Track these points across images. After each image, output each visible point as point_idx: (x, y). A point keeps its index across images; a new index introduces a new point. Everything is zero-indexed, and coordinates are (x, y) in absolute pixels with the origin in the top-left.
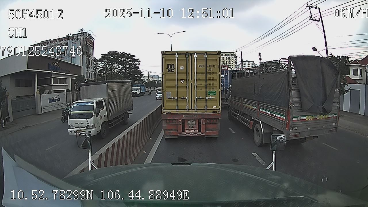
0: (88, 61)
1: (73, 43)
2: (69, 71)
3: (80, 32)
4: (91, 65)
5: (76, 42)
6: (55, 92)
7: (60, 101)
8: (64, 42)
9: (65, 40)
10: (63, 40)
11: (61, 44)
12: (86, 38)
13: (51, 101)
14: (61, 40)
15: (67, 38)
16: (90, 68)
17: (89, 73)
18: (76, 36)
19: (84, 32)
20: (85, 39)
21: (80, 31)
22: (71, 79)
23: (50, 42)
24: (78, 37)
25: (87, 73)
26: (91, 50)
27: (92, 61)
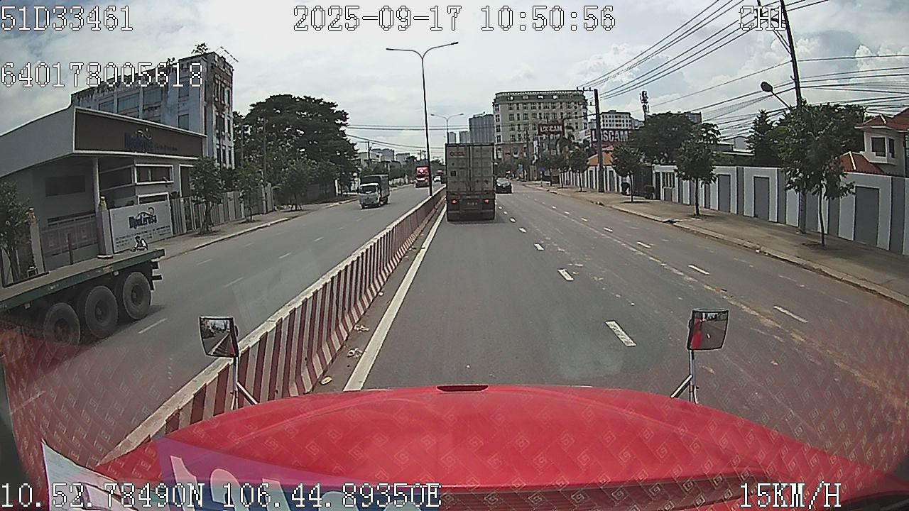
0: (220, 120)
1: (181, 81)
4: (227, 131)
6: (144, 200)
7: (155, 221)
12: (213, 66)
13: (134, 223)
16: (226, 138)
17: (224, 151)
18: (188, 63)
19: (207, 52)
20: (209, 69)
21: (197, 51)
22: (181, 167)
25: (218, 150)
26: (226, 94)
27: (229, 121)
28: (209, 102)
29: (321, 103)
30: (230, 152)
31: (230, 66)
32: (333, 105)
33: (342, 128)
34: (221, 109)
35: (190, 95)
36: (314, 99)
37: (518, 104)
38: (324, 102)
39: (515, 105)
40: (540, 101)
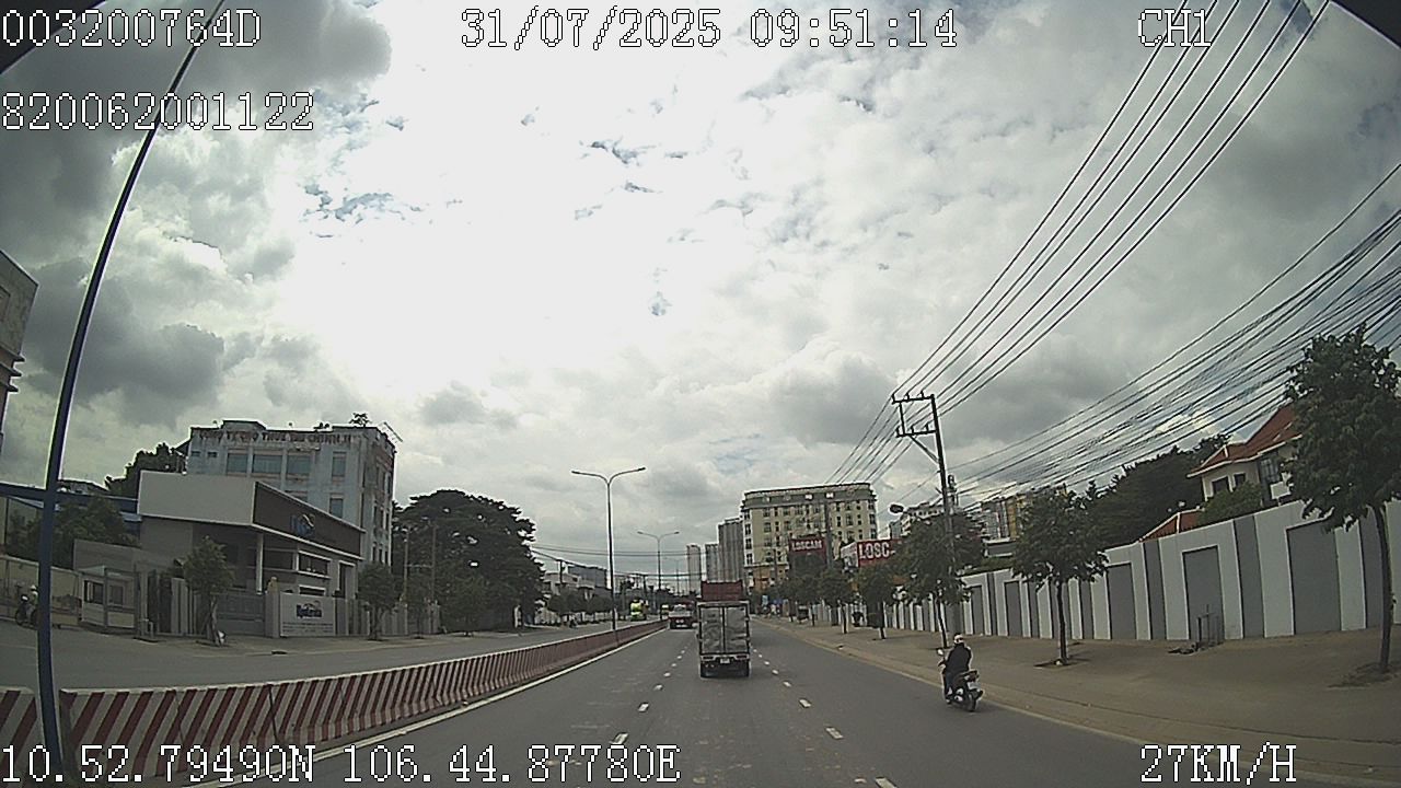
0: (378, 512)
1: (336, 455)
2: (334, 542)
3: (358, 425)
4: (384, 527)
5: (345, 453)
6: (304, 591)
7: (320, 616)
8: (307, 444)
9: (310, 441)
10: (306, 440)
11: (299, 450)
12: (374, 445)
13: (301, 612)
14: (298, 436)
15: (318, 435)
16: (384, 536)
17: (381, 551)
18: (345, 436)
19: (368, 425)
20: (370, 448)
21: (356, 422)
22: (341, 564)
23: (264, 434)
24: (352, 440)
25: (374, 549)
26: (386, 480)
27: (388, 515)
28: (366, 489)
29: (501, 508)
30: (386, 553)
31: (394, 447)
32: (514, 510)
33: (526, 542)
34: (379, 501)
35: (347, 475)
36: (492, 501)
37: (776, 508)
38: (505, 507)
39: (773, 510)
40: (807, 502)
